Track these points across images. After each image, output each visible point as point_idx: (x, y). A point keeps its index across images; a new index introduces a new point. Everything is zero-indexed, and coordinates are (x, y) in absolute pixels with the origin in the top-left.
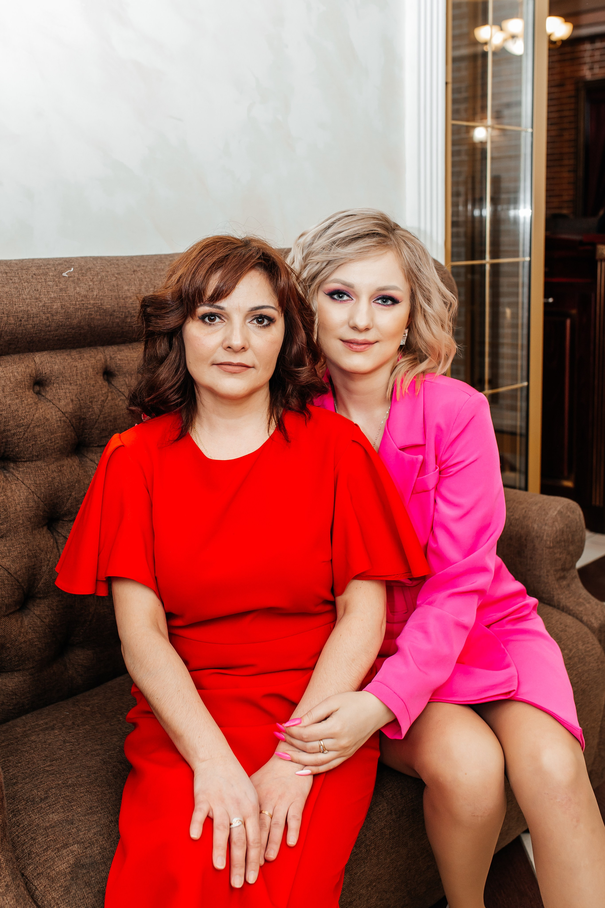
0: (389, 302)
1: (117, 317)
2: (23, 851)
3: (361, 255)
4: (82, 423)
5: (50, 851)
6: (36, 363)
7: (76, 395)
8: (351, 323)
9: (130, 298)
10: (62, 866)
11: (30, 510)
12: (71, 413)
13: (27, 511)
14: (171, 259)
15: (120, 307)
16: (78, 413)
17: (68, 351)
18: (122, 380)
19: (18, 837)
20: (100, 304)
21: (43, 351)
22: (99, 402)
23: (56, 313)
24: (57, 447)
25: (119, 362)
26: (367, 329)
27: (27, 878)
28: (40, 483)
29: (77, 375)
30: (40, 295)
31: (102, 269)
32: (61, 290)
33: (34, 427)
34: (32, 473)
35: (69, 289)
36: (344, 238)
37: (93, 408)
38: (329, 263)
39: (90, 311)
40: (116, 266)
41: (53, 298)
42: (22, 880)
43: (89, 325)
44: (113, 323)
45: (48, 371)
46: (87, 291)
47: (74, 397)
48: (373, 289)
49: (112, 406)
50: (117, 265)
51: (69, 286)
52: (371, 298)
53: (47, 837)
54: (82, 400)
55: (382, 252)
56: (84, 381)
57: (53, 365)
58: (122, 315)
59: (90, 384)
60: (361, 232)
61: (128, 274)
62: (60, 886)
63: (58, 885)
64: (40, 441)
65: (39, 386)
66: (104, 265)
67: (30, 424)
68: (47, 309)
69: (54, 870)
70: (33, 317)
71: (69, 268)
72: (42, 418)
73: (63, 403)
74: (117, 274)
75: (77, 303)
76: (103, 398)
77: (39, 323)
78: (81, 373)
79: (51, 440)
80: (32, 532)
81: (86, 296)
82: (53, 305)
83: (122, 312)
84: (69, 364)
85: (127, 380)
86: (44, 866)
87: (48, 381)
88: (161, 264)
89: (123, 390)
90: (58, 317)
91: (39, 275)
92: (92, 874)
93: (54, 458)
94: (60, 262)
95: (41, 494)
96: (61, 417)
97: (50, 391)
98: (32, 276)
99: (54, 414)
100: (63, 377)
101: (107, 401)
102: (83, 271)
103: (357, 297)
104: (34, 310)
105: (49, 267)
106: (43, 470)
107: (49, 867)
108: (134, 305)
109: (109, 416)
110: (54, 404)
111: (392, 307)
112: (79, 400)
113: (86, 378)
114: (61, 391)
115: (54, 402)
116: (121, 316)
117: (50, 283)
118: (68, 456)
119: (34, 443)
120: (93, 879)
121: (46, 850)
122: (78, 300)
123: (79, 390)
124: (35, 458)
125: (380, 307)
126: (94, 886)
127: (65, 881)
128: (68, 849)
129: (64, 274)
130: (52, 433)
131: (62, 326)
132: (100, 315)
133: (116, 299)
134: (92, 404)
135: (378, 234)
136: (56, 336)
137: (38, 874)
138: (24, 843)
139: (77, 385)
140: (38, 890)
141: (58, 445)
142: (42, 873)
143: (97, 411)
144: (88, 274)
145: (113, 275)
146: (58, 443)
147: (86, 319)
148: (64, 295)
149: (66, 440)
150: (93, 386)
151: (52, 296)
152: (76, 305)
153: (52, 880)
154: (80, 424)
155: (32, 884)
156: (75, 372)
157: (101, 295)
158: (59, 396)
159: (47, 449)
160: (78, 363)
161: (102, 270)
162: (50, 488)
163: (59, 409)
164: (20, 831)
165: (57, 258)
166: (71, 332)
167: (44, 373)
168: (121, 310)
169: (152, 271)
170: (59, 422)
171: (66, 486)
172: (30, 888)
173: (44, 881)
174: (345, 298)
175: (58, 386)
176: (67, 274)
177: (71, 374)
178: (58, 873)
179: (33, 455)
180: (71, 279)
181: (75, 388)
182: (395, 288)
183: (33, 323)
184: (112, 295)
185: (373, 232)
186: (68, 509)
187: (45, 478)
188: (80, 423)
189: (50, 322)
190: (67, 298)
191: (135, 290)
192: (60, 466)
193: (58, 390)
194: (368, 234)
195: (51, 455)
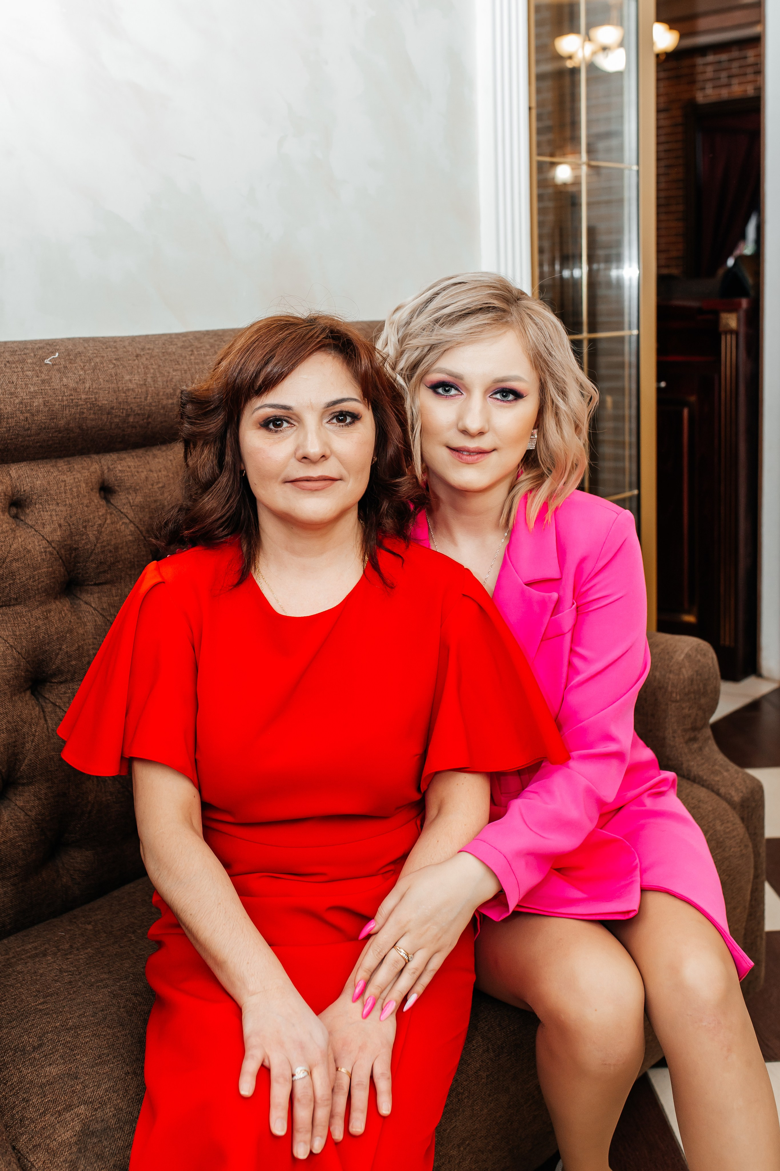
0: (511, 397)
1: (116, 416)
2: (13, 1116)
3: (472, 337)
4: (73, 555)
5: (49, 1115)
6: (11, 478)
7: (65, 519)
8: (460, 426)
9: (133, 390)
10: (65, 1135)
11: (8, 670)
12: (59, 541)
13: (4, 671)
14: (184, 339)
15: (120, 403)
16: (69, 542)
17: (54, 461)
18: (124, 497)
19: (6, 1099)
20: (94, 400)
21: (20, 462)
22: (96, 527)
23: (37, 412)
24: (42, 587)
25: (120, 474)
26: (481, 433)
27: (20, 1152)
28: (21, 635)
29: (65, 493)
30: (16, 389)
31: (95, 353)
32: (43, 381)
33: (11, 561)
34: (9, 621)
35: (53, 380)
36: (449, 315)
37: (88, 535)
38: (432, 347)
39: (81, 409)
40: (114, 350)
41: (32, 393)
42: (14, 1155)
43: (80, 427)
44: (111, 423)
45: (27, 488)
46: (77, 383)
47: (62, 521)
48: (488, 380)
49: (111, 532)
50: (115, 348)
51: (53, 376)
52: (486, 392)
53: (44, 1097)
54: (73, 524)
55: (499, 332)
56: (75, 500)
57: (35, 480)
58: (123, 413)
59: (82, 504)
60: (473, 306)
61: (129, 360)
62: (64, 1161)
63: (61, 1160)
64: (20, 579)
65: (17, 508)
66: (98, 348)
67: (6, 558)
68: (26, 407)
69: (55, 1140)
70: (8, 418)
71: (53, 353)
72: (21, 549)
73: (48, 529)
74: (115, 360)
75: (65, 398)
76: (100, 522)
77: (16, 425)
78: (71, 489)
79: (34, 577)
80: (12, 697)
81: (75, 390)
82: (34, 402)
83: (123, 409)
84: (54, 478)
85: (130, 498)
86: (41, 1135)
87: (28, 500)
88: (172, 346)
89: (125, 511)
90: (40, 418)
91: (14, 363)
92: (105, 1143)
93: (39, 601)
94: (41, 345)
95: (22, 649)
96: (46, 548)
97: (31, 514)
98: (5, 364)
99: (36, 543)
100: (47, 495)
101: (106, 526)
102: (71, 357)
103: (468, 390)
104: (9, 409)
105: (28, 351)
106: (24, 617)
107: (49, 1137)
108: (138, 400)
109: (108, 544)
110: (36, 531)
111: (514, 403)
112: (69, 525)
113: (78, 496)
114: (46, 513)
115: (37, 527)
116: (121, 414)
117: (29, 373)
118: (56, 598)
119: (11, 582)
120: (107, 1149)
121: (44, 1114)
122: (66, 394)
123: (68, 512)
124: (13, 602)
125: (499, 403)
126: (109, 1159)
127: (70, 1154)
128: (72, 1112)
129: (47, 361)
130: (35, 569)
131: (44, 428)
132: (94, 414)
133: (115, 392)
134: (86, 530)
135: (494, 308)
136: (37, 442)
137: (34, 1146)
138: (14, 1106)
139: (66, 505)
140: (34, 1166)
141: (43, 584)
142: (40, 1145)
143: (92, 538)
144: (78, 360)
145: (110, 361)
146: (43, 582)
147: (76, 419)
148: (47, 388)
149: (54, 578)
150: (87, 506)
151: (32, 390)
152: (63, 400)
153: (54, 1154)
154: (70, 557)
155: (27, 1160)
156: (62, 488)
157: (95, 388)
158: (42, 520)
159: (29, 589)
160: (67, 477)
161: (95, 355)
162: (33, 640)
163: (43, 536)
164: (7, 1090)
165: (36, 341)
166: (57, 437)
167: (22, 490)
168: (122, 407)
169: (161, 355)
170: (44, 554)
171: (55, 638)
172: (25, 1165)
173: (42, 1156)
174: (453, 392)
175: (41, 507)
176: (50, 361)
177: (58, 491)
178: (60, 1144)
179: (10, 598)
180: (56, 367)
181: (64, 509)
182: (518, 379)
183: (8, 425)
184: (109, 388)
185: (487, 305)
186: (58, 667)
187: (27, 628)
188: (70, 554)
189: (29, 424)
190: (50, 392)
191: (139, 380)
192: (46, 611)
193: (42, 512)
194: (481, 309)
195: (34, 597)
